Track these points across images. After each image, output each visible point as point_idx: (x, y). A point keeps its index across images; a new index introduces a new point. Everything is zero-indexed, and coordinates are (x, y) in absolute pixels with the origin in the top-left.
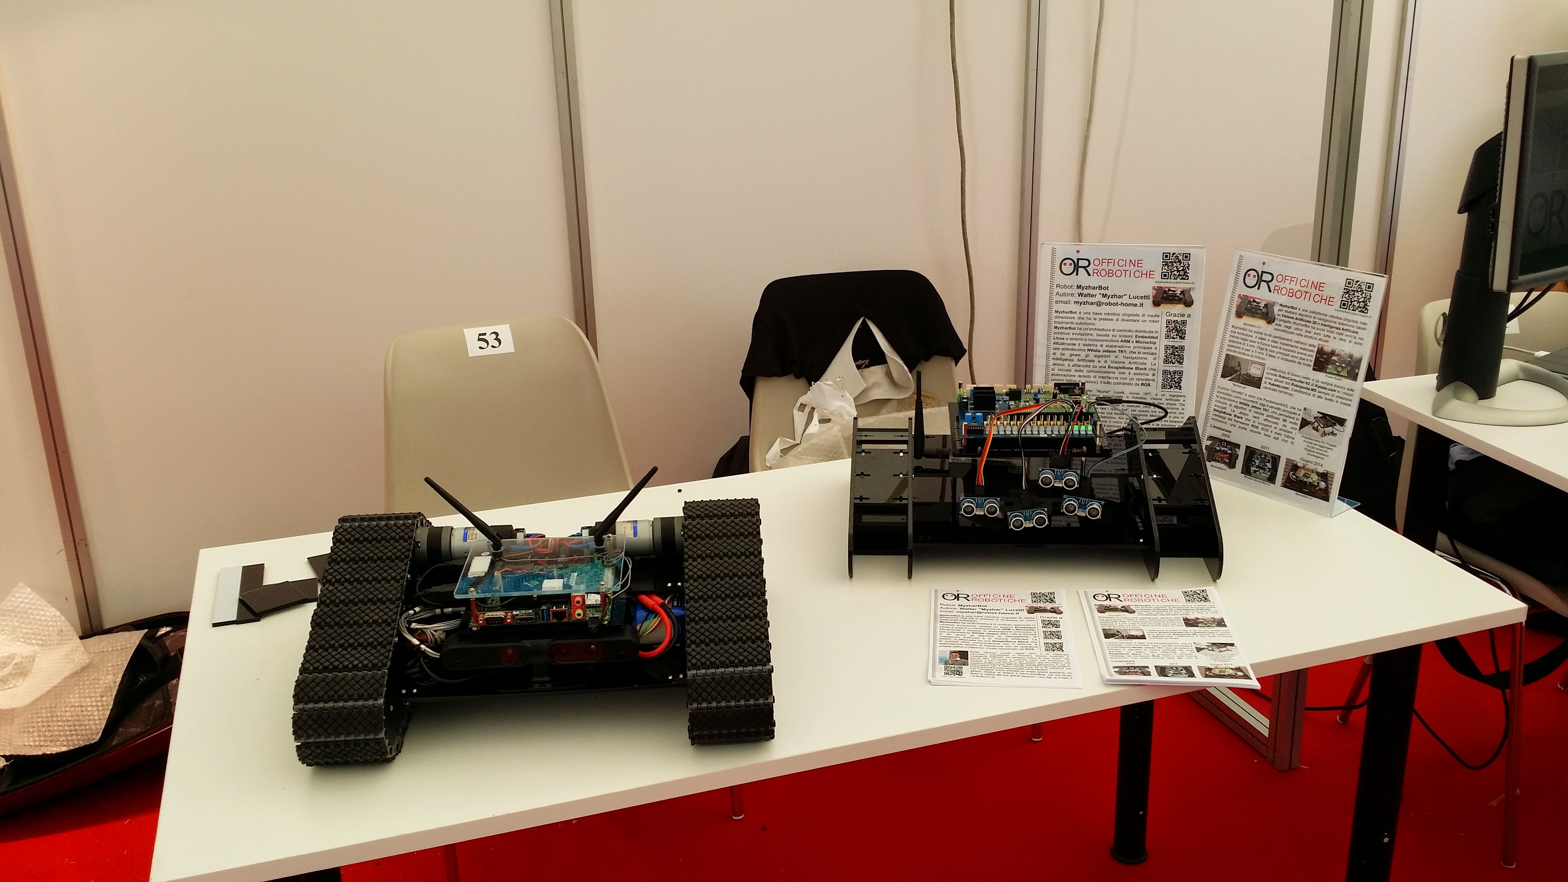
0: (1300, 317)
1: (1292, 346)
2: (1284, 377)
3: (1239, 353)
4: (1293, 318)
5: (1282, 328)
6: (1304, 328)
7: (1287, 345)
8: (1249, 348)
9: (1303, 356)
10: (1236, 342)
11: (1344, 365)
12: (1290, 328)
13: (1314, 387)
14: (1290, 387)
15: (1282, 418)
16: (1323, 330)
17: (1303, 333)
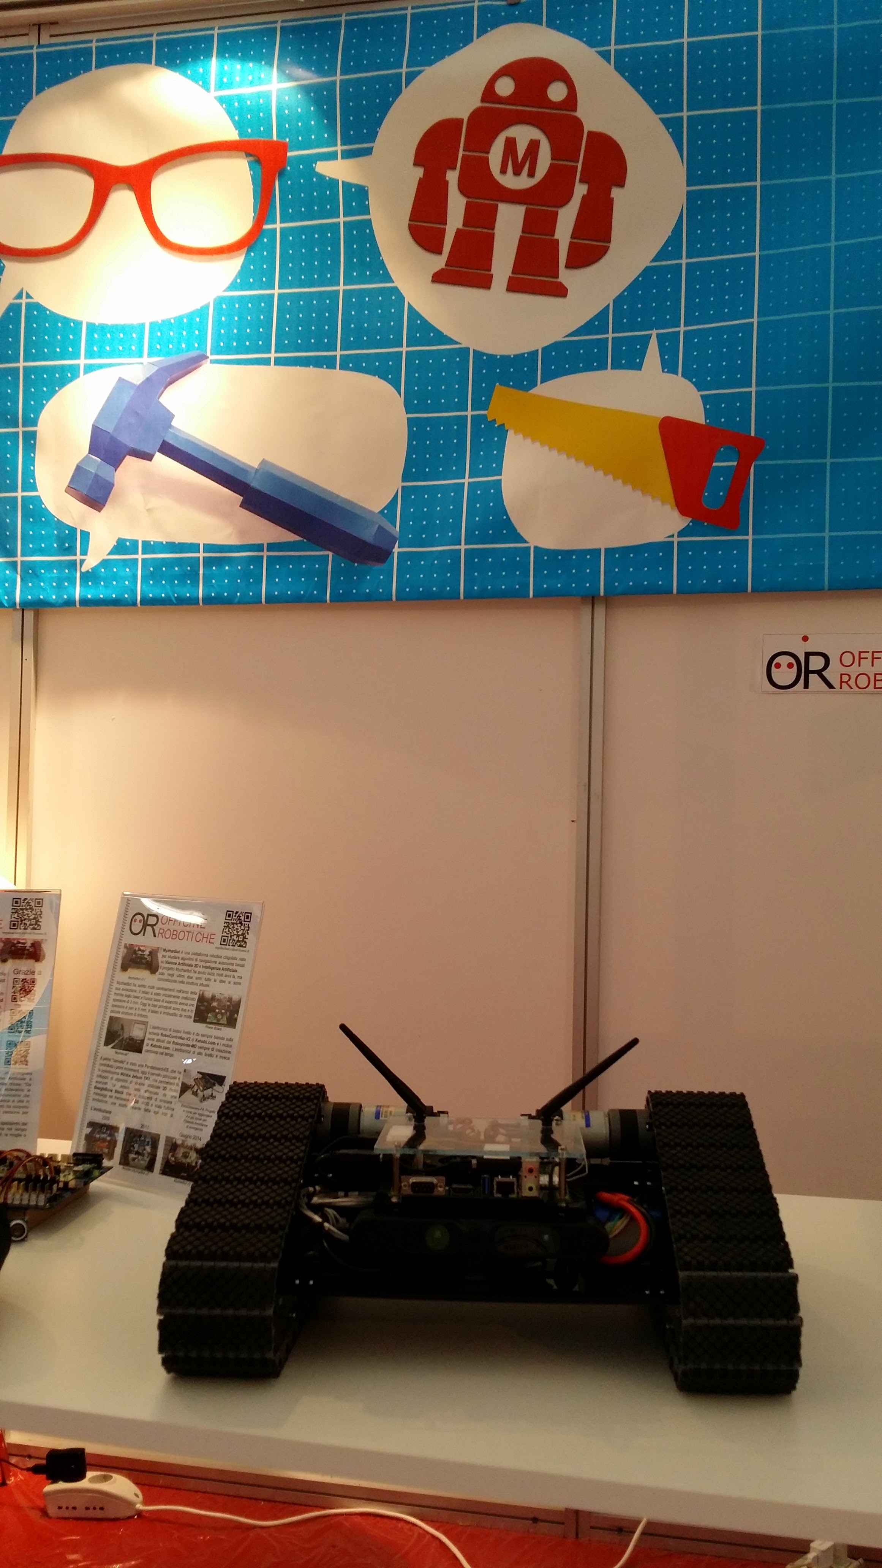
0: (182, 961)
1: (174, 997)
2: (165, 1036)
3: (123, 1013)
4: (176, 964)
5: (166, 977)
6: (186, 974)
7: (170, 996)
8: (132, 1005)
9: (185, 1007)
10: (120, 1001)
11: (223, 1011)
12: (172, 975)
13: (194, 1043)
14: (171, 1046)
15: (161, 1085)
16: (204, 973)
17: (186, 980)
